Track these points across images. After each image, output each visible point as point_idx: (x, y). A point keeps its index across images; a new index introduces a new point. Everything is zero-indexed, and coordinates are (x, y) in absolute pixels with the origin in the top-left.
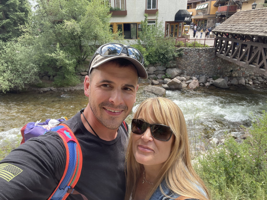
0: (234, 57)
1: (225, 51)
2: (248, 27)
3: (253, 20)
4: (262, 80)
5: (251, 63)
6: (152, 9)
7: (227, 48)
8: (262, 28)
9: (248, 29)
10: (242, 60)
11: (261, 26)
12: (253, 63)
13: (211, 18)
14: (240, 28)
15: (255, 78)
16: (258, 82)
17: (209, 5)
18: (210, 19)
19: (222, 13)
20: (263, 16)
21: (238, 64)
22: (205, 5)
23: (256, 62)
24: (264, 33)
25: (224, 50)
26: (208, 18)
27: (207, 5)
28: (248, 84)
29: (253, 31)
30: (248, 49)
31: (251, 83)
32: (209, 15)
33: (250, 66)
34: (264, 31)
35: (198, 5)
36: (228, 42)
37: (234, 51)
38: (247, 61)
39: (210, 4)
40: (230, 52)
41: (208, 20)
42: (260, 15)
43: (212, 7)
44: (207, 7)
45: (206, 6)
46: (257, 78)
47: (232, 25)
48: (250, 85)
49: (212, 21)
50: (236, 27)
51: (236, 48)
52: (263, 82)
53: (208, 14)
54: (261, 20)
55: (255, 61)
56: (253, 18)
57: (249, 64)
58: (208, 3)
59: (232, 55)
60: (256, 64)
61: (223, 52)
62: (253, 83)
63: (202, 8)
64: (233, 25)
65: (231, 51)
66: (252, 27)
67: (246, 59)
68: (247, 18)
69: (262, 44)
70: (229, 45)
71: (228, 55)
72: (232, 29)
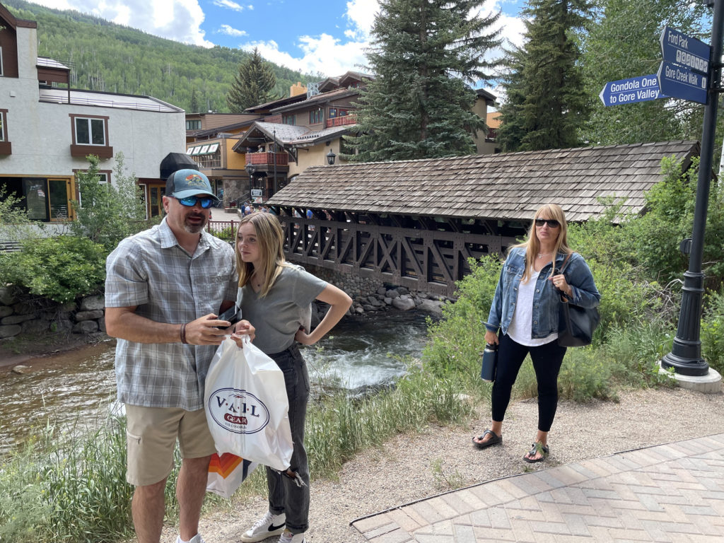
0: (326, 257)
1: (304, 246)
2: (345, 197)
3: (348, 184)
4: (378, 303)
5: (363, 265)
6: (91, 144)
7: (307, 239)
8: (371, 198)
9: (345, 200)
10: (344, 261)
11: (368, 195)
12: (367, 264)
13: (231, 178)
14: (328, 199)
15: (364, 299)
16: (372, 307)
17: (222, 147)
18: (230, 180)
19: (257, 168)
20: (364, 177)
21: (339, 270)
22: (212, 146)
23: (372, 263)
24: (377, 207)
25: (300, 245)
26: (224, 178)
27: (216, 146)
28: (356, 312)
29: (357, 204)
30: (352, 238)
31: (360, 310)
32: (225, 169)
33: (364, 270)
34: (377, 204)
35: (193, 145)
36: (306, 227)
37: (325, 246)
38: (354, 261)
39: (225, 145)
40: (315, 248)
41: (225, 182)
42: (357, 176)
43: (230, 152)
44: (218, 151)
45: (213, 149)
46: (368, 300)
47: (309, 193)
48: (360, 314)
49: (234, 183)
50: (320, 196)
51: (327, 239)
52: (380, 306)
53: (222, 167)
54: (363, 184)
55: (370, 259)
56: (346, 180)
57: (361, 266)
58: (219, 143)
59: (321, 253)
60: (372, 265)
61: (299, 248)
62: (364, 310)
63: (203, 151)
64: (312, 193)
65: (317, 245)
66: (353, 197)
67: (352, 259)
68: (335, 180)
69: (377, 226)
70: (311, 232)
71: (311, 254)
72: (312, 200)
